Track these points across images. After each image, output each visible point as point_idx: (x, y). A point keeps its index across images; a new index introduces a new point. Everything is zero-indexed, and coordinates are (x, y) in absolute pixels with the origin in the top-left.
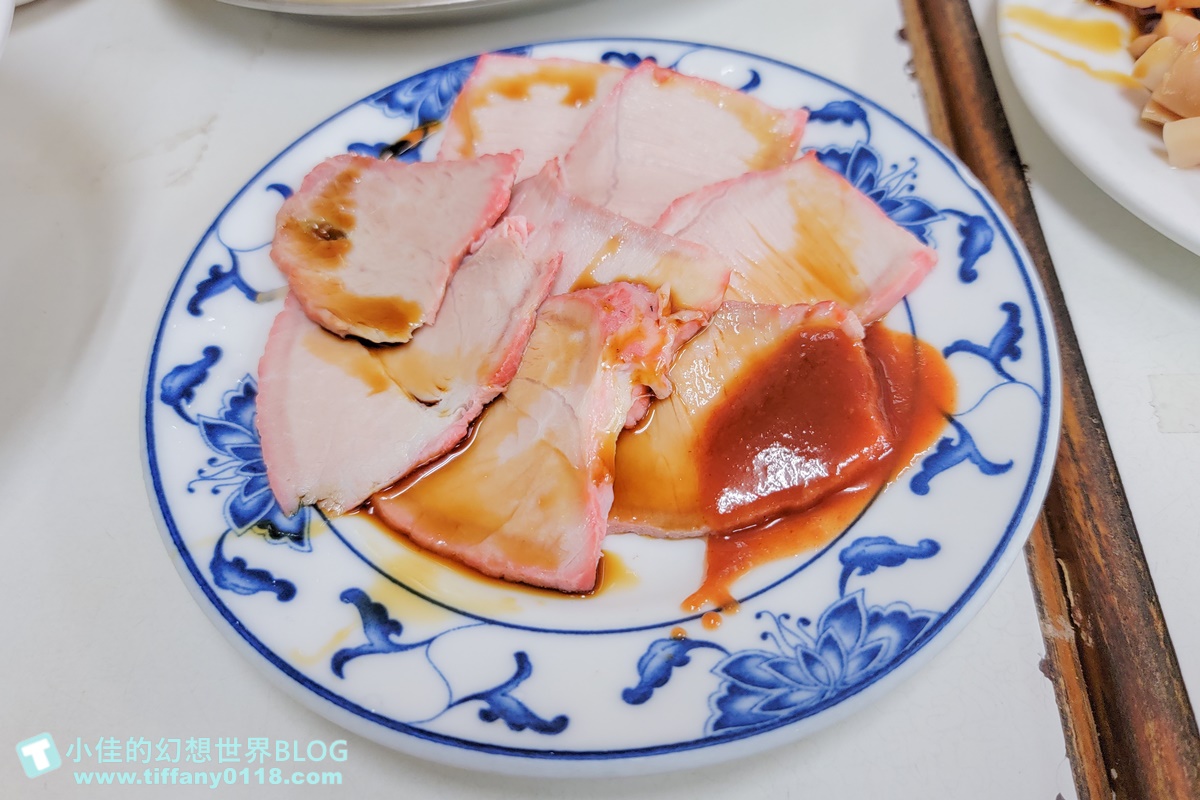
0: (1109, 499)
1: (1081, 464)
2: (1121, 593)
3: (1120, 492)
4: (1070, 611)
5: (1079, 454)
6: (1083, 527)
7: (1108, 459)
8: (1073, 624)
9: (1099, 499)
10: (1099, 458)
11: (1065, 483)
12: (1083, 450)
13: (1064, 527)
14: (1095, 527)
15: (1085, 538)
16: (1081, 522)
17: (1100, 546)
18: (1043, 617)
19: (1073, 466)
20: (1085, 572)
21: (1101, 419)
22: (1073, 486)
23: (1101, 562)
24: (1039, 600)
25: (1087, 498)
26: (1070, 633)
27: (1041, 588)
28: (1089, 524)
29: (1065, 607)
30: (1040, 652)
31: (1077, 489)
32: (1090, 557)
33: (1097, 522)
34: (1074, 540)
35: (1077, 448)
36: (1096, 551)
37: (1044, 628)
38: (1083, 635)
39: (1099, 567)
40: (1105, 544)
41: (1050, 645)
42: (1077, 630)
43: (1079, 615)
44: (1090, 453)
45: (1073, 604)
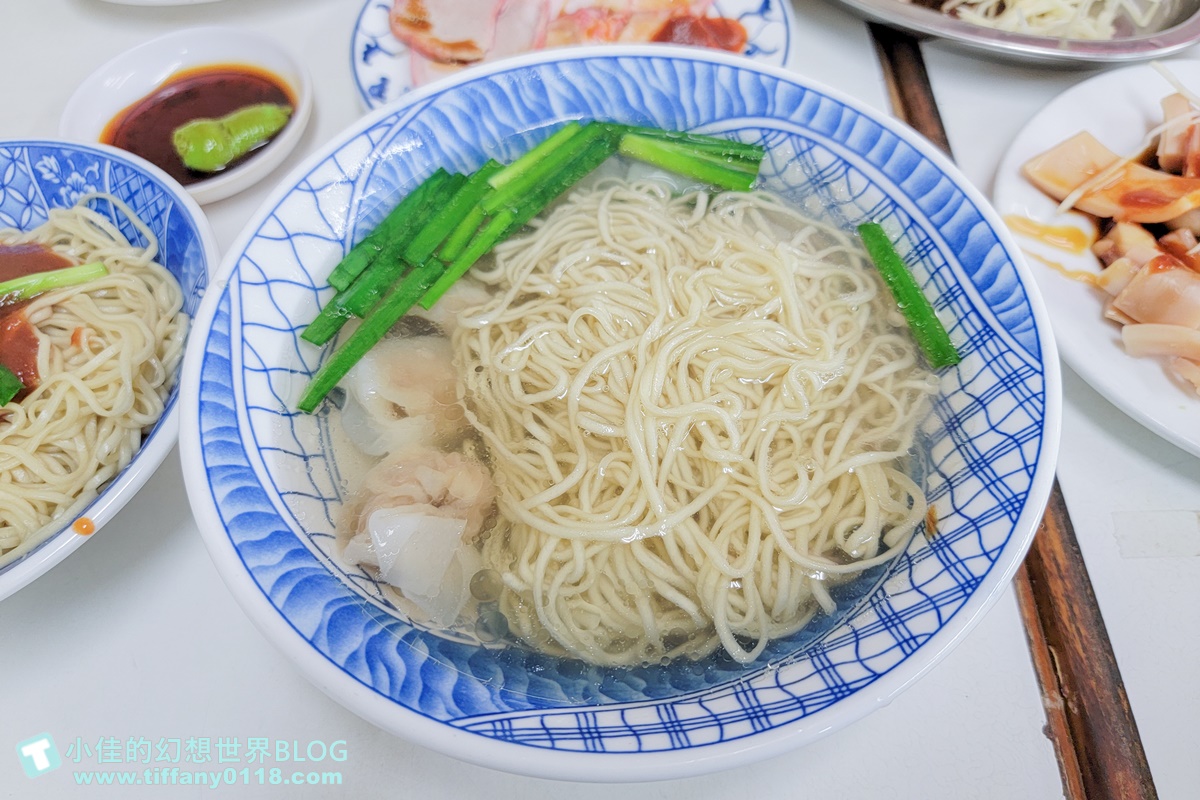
0: (1087, 609)
1: (1066, 581)
2: (1098, 681)
3: (1094, 605)
4: (1060, 687)
5: (1064, 573)
6: (1068, 628)
7: (1085, 578)
8: (1062, 696)
9: (1080, 608)
10: (1079, 578)
11: (1055, 595)
12: (1067, 570)
13: (1054, 624)
14: (1078, 629)
15: (1071, 637)
16: (1067, 624)
17: (1083, 644)
18: (1042, 693)
19: (1059, 582)
20: (1071, 662)
21: (1078, 547)
22: (1060, 596)
23: (1083, 655)
24: (1039, 681)
25: (1071, 607)
26: (1060, 703)
27: (1040, 671)
28: (1073, 626)
29: (1056, 683)
30: (1043, 720)
31: (1064, 599)
32: (1075, 650)
33: (1079, 625)
34: (1062, 637)
35: (1062, 568)
36: (1079, 647)
37: (1044, 702)
38: (1070, 705)
39: (1082, 659)
40: (1085, 642)
41: (1049, 713)
42: (1066, 701)
43: (1066, 690)
44: (1072, 573)
45: (1061, 682)
